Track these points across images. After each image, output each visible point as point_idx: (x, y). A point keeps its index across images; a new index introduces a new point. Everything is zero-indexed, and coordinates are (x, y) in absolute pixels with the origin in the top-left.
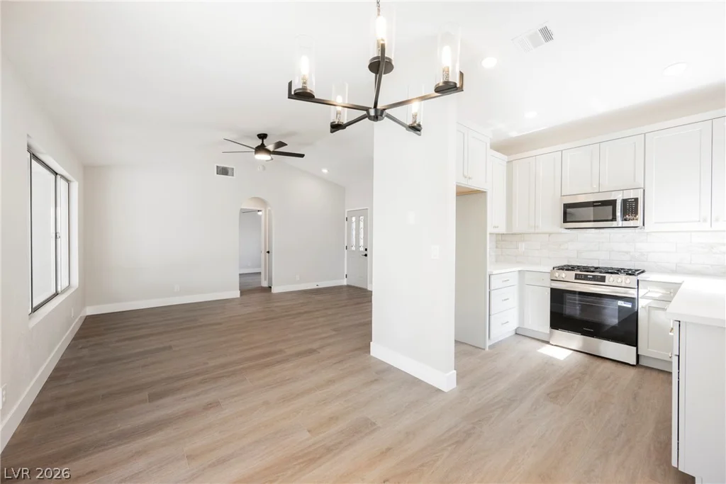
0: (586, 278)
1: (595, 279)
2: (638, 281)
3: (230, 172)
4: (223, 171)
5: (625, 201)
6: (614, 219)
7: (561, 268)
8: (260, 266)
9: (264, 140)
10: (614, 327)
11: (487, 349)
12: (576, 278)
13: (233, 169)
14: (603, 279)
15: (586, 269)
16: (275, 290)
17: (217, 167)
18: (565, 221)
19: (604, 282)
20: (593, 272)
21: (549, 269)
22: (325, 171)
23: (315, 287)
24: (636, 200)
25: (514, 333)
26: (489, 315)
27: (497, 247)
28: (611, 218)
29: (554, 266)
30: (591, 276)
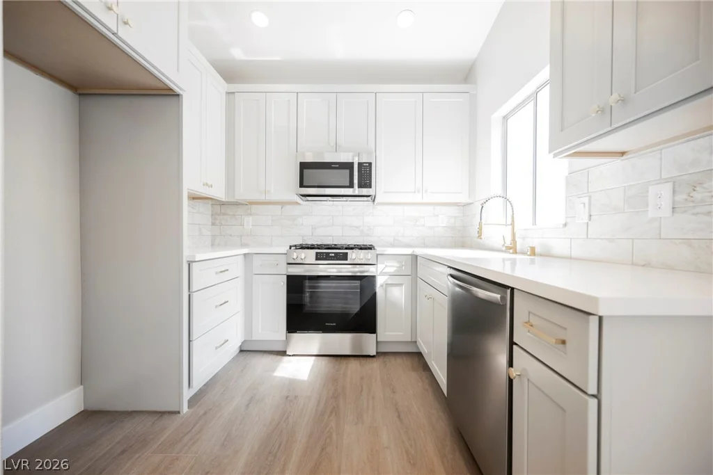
0: (326, 257)
1: (337, 257)
2: (377, 255)
6: (351, 186)
7: (302, 247)
10: (356, 315)
11: (185, 409)
12: (317, 259)
14: (345, 257)
18: (302, 185)
19: (347, 260)
20: (334, 249)
21: (284, 249)
24: (370, 164)
25: (238, 351)
26: (190, 341)
27: (213, 224)
28: (348, 185)
29: (291, 245)
30: (333, 255)
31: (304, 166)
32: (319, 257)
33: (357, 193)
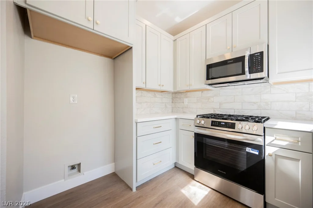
0: (219, 125)
1: (227, 125)
2: (264, 128)
5: (251, 56)
6: (243, 73)
7: (204, 116)
10: (243, 172)
11: (134, 190)
12: (212, 125)
14: (233, 126)
15: (221, 116)
18: (208, 78)
19: (234, 128)
20: (226, 119)
21: (194, 117)
24: (262, 53)
26: (137, 159)
28: (241, 73)
29: (198, 114)
30: (224, 124)
31: (209, 67)
32: (214, 124)
33: (248, 78)
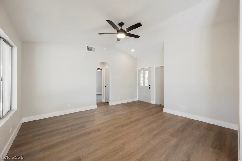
3: (93, 50)
4: (90, 49)
8: (101, 91)
9: (122, 27)
13: (94, 48)
16: (111, 104)
17: (88, 47)
22: (133, 50)
23: (126, 102)
